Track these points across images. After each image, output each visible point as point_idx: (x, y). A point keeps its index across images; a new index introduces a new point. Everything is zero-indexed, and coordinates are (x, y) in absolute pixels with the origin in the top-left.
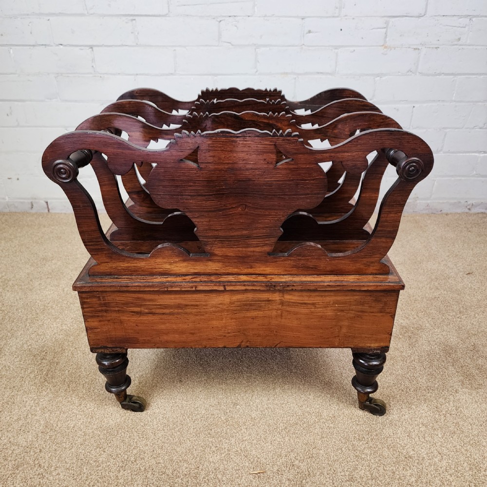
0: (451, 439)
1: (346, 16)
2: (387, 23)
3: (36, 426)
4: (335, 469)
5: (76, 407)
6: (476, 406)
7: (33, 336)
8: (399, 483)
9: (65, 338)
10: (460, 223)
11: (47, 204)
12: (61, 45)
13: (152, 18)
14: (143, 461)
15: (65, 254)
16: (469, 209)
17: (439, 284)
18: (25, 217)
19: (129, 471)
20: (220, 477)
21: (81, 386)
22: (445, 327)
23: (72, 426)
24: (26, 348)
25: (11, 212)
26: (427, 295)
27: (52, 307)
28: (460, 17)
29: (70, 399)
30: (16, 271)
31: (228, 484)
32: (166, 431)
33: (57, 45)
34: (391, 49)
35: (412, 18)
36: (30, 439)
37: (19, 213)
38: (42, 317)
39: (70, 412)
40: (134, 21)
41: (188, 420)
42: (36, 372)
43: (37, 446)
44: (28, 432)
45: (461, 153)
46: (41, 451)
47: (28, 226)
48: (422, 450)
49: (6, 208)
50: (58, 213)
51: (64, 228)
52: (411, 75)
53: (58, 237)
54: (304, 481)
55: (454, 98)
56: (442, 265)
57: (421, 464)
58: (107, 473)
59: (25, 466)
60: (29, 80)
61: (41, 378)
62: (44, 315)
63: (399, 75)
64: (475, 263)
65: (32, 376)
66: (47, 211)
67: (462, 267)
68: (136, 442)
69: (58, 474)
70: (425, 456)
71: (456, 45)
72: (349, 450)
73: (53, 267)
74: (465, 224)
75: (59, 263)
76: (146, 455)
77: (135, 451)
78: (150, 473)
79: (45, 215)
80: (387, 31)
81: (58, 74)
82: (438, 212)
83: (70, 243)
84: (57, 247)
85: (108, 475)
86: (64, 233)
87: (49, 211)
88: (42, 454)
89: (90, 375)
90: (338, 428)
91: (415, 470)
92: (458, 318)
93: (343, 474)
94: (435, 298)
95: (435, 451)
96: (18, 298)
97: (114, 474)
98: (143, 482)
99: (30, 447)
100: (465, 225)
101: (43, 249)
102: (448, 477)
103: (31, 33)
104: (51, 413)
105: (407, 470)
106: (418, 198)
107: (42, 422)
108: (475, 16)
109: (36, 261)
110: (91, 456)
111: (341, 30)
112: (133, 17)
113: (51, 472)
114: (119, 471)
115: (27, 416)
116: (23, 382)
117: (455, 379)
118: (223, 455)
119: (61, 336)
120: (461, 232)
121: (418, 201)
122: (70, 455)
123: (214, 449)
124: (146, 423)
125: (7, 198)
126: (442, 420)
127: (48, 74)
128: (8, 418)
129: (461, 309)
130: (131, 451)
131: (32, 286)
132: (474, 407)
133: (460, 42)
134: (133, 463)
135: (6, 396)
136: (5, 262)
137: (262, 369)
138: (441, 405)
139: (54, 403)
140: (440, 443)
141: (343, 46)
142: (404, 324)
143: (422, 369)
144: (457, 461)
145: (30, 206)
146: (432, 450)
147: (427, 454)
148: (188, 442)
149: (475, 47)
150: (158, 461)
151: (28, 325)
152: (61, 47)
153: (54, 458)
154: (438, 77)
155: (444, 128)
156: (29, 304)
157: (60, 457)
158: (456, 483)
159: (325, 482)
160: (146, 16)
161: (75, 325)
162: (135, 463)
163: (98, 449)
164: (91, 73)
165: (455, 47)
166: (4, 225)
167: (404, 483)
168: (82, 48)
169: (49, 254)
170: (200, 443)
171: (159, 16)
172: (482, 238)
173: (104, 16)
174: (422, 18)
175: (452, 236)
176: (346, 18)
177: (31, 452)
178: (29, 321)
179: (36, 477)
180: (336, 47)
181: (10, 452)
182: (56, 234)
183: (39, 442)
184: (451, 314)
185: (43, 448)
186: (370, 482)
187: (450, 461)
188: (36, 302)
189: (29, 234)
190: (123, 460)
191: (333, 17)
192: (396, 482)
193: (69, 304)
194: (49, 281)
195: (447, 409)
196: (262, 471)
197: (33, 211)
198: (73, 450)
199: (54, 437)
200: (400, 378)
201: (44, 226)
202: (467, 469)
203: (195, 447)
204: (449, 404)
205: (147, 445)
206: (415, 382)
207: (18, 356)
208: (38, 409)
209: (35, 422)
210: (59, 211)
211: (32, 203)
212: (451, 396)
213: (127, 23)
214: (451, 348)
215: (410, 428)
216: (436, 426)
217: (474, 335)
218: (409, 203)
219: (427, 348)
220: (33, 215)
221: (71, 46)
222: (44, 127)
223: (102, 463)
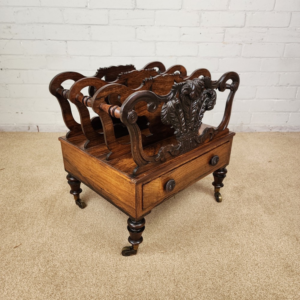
0: (258, 236)
1: (203, 26)
2: (224, 30)
3: (47, 234)
4: (201, 250)
5: (67, 226)
6: (271, 222)
7: (39, 193)
8: (232, 255)
9: (57, 194)
10: (266, 137)
11: (38, 127)
12: (50, 40)
13: (99, 26)
14: (104, 248)
15: (51, 153)
16: (271, 130)
17: (254, 167)
18: (25, 134)
19: (98, 253)
21: (68, 216)
22: (257, 187)
23: (66, 234)
24: (36, 199)
25: (17, 132)
26: (247, 172)
27: (47, 180)
28: (263, 27)
29: (63, 222)
30: (24, 162)
32: (115, 235)
33: (47, 40)
34: (227, 44)
35: (238, 28)
36: (45, 240)
37: (22, 132)
38: (43, 184)
39: (64, 228)
40: (90, 28)
42: (43, 210)
43: (49, 243)
44: (43, 237)
45: (266, 99)
46: (51, 245)
47: (27, 139)
48: (244, 241)
49: (14, 130)
50: (44, 133)
51: (48, 140)
52: (238, 58)
54: (186, 255)
55: (260, 70)
56: (256, 158)
57: (243, 247)
59: (44, 252)
60: (31, 59)
61: (46, 212)
63: (232, 58)
64: (273, 156)
65: (41, 212)
66: (37, 131)
67: (266, 159)
68: (100, 241)
69: (62, 255)
71: (261, 42)
72: (208, 242)
73: (45, 160)
74: (268, 137)
75: (48, 158)
76: (105, 246)
77: (100, 244)
78: (109, 253)
79: (37, 133)
80: (224, 35)
81: (47, 55)
82: (254, 131)
83: (53, 148)
84: (45, 149)
85: (87, 254)
86: (49, 143)
87: (39, 131)
88: (52, 247)
90: (202, 232)
91: (241, 250)
92: (263, 182)
93: (205, 252)
94: (252, 173)
96: (28, 175)
97: (90, 254)
98: (106, 257)
99: (45, 243)
101: (38, 151)
102: (256, 252)
103: (33, 33)
104: (54, 228)
105: (236, 250)
106: (243, 123)
107: (50, 233)
108: (270, 27)
109: (35, 157)
111: (201, 34)
112: (89, 25)
113: (58, 254)
114: (93, 253)
115: (41, 230)
116: (37, 215)
117: (261, 210)
118: (145, 245)
119: (54, 193)
120: (266, 141)
121: (243, 126)
122: (67, 247)
124: (104, 232)
125: (15, 124)
126: (254, 228)
127: (42, 55)
128: (32, 231)
129: (265, 178)
131: (34, 169)
133: (263, 41)
135: (29, 221)
136: (18, 158)
137: (162, 207)
139: (55, 224)
140: (253, 238)
141: (202, 42)
142: (235, 186)
143: (244, 206)
144: (261, 245)
145: (28, 128)
146: (249, 241)
147: (246, 243)
149: (271, 43)
151: (35, 188)
152: (50, 41)
153: (58, 248)
154: (252, 59)
155: (256, 86)
156: (34, 178)
157: (61, 247)
158: (260, 255)
159: (196, 255)
160: (96, 25)
161: (61, 188)
162: (100, 249)
163: (81, 244)
164: (65, 55)
165: (260, 43)
166: (14, 139)
167: (235, 255)
168: (61, 42)
169: (42, 153)
171: (104, 25)
172: (277, 144)
173: (74, 25)
174: (243, 28)
175: (261, 144)
176: (203, 27)
177: (46, 246)
178: (36, 186)
179: (50, 256)
180: (198, 43)
181: (35, 246)
182: (44, 143)
183: (50, 241)
184: (260, 181)
187: (257, 246)
188: (38, 177)
189: (29, 143)
190: (94, 248)
191: (196, 27)
193: (56, 178)
194: (43, 167)
195: (256, 224)
196: (165, 251)
197: (30, 131)
198: (68, 244)
199: (57, 239)
200: (233, 210)
201: (37, 139)
202: (266, 249)
204: (258, 221)
205: (106, 242)
206: (241, 212)
207: (32, 203)
208: (47, 227)
209: (46, 233)
210: (45, 132)
211: (29, 127)
212: (258, 218)
213: (86, 28)
214: (259, 196)
215: (238, 232)
216: (251, 231)
217: (271, 190)
218: (238, 126)
219: (247, 197)
220: (30, 133)
221: (54, 40)
222: (38, 84)
223: (84, 249)
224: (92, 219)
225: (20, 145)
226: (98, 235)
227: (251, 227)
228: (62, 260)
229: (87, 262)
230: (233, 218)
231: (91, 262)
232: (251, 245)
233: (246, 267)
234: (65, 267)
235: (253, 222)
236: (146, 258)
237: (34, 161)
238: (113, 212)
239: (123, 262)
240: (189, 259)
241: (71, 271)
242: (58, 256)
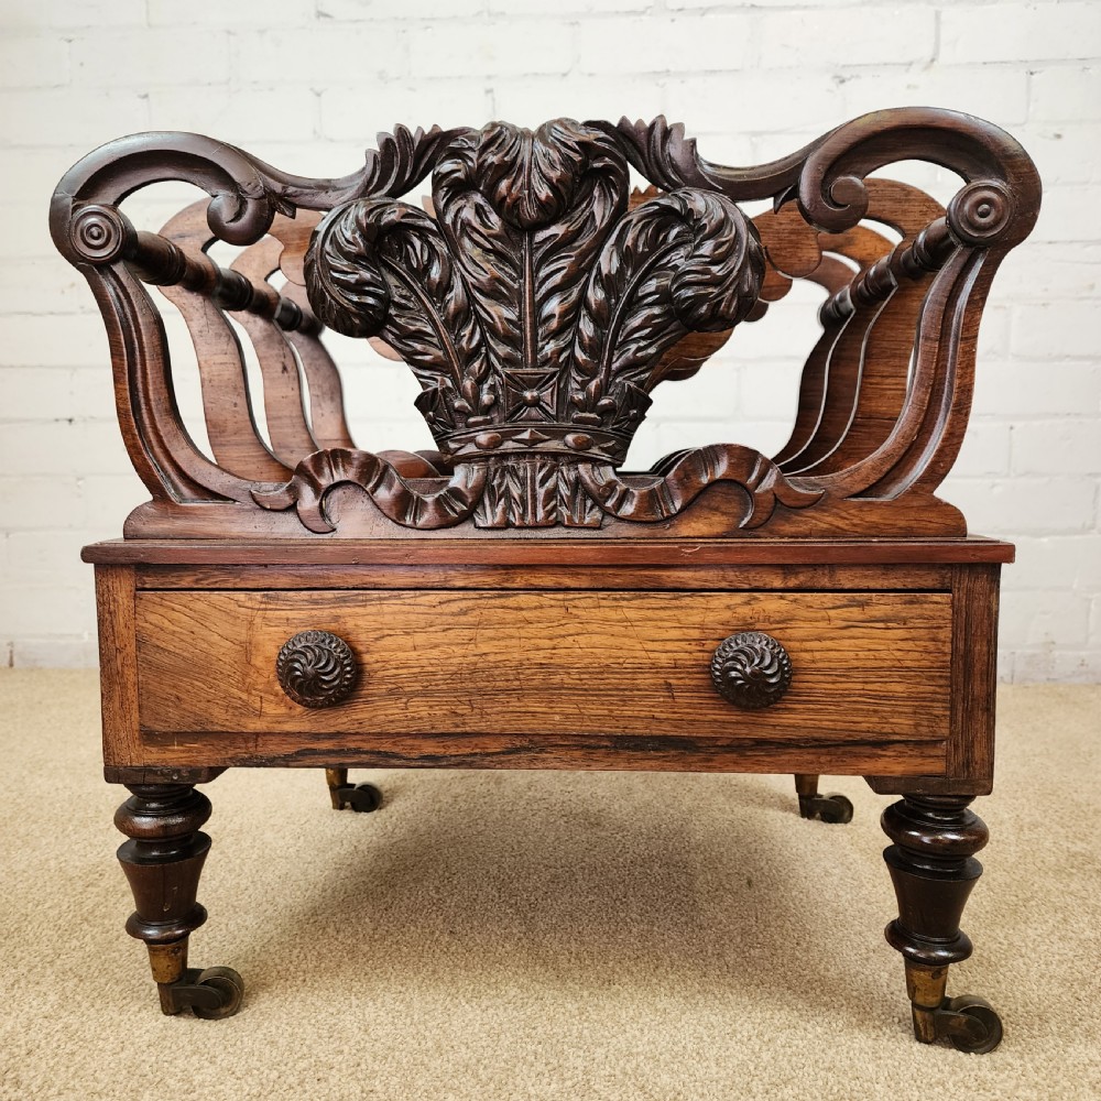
3: (34, 1003)
14: (323, 1084)
32: (399, 1026)
41: (467, 1006)
43: (22, 1042)
46: (29, 1053)
76: (334, 1072)
77: (302, 1064)
88: (33, 1060)
115: (13, 985)
116: (25, 924)
118: (569, 1083)
122: (112, 1065)
123: (540, 1067)
130: (290, 1064)
134: (291, 1088)
153: (63, 1069)
154: (1057, 363)
157: (82, 1067)
162: (299, 1089)
163: (195, 1058)
165: (1087, 301)
170: (499, 1052)
183: (32, 1034)
190: (264, 1081)
198: (123, 1055)
203: (486, 1061)
205: (342, 1052)
207: (28, 880)
208: (49, 973)
223: (201, 1085)
224: (296, 952)
226: (305, 1022)
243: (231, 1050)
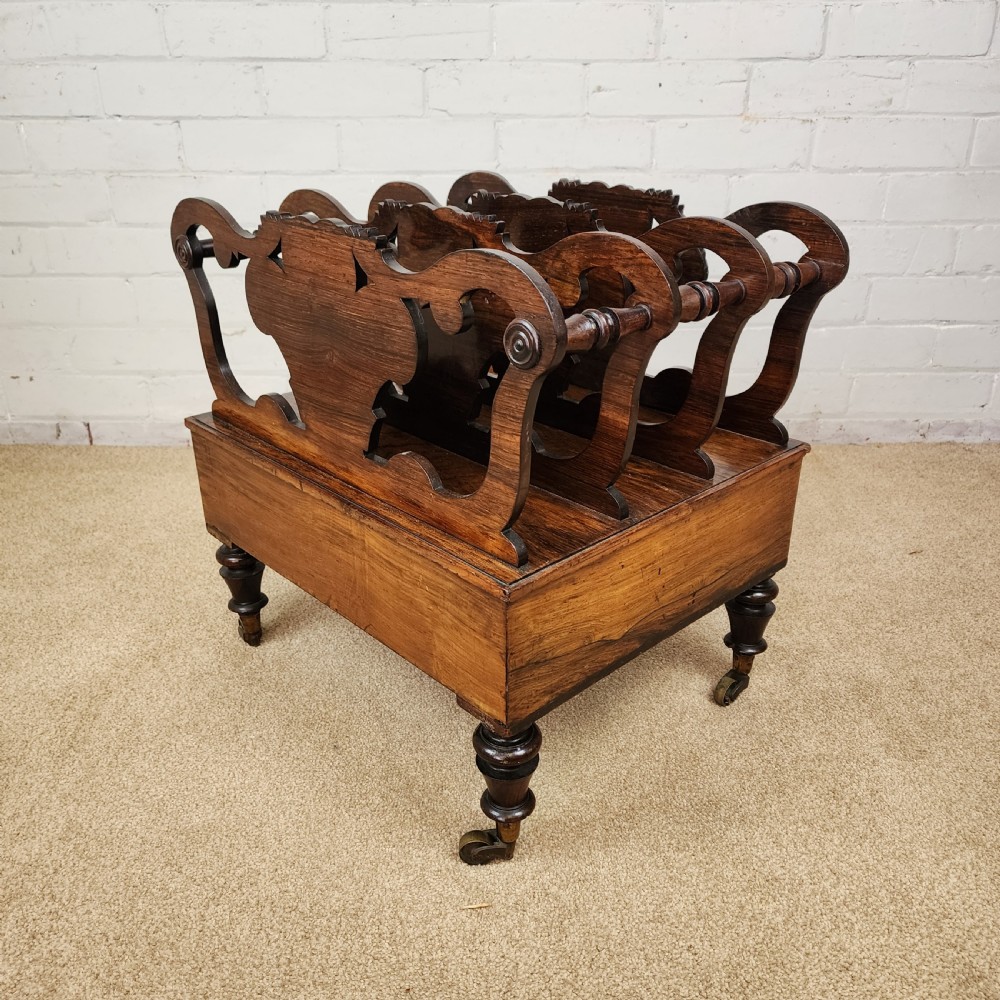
0: (859, 847)
1: (669, 58)
2: (748, 71)
3: (50, 827)
4: (627, 901)
5: (129, 795)
6: (912, 789)
7: (50, 668)
8: (751, 926)
9: (113, 671)
10: (904, 461)
11: (89, 429)
12: (119, 116)
13: (294, 63)
14: (255, 888)
15: (121, 519)
16: (923, 435)
17: (855, 571)
18: (44, 454)
19: (226, 907)
20: (403, 915)
21: (141, 757)
22: (861, 649)
23: (120, 827)
24: (36, 689)
25: (17, 445)
26: (829, 591)
27: (89, 616)
28: (890, 58)
29: (117, 780)
30: (21, 552)
31: (418, 927)
32: (302, 835)
33: (111, 117)
34: (757, 122)
35: (797, 62)
36: (37, 850)
37: (32, 446)
38: (70, 634)
39: (115, 803)
40: (260, 70)
41: (346, 815)
42: (53, 733)
43: (48, 862)
44: (34, 838)
45: (903, 323)
46: (56, 871)
47: (49, 469)
48: (801, 868)
49: (8, 437)
50: (110, 447)
51: (121, 474)
52: (798, 171)
53: (107, 489)
54: (566, 922)
55: (883, 216)
56: (863, 537)
57: (797, 892)
58: (183, 910)
59: (25, 898)
60: (55, 185)
61: (62, 742)
62: (74, 630)
63: (775, 172)
64: (929, 533)
65: (45, 738)
66: (87, 442)
67: (902, 541)
68: (243, 856)
70: (804, 877)
71: (885, 112)
72: (658, 867)
73: (96, 544)
74: (914, 462)
75: (108, 537)
76: (261, 877)
77: (240, 871)
78: (267, 909)
79: (84, 450)
80: (748, 87)
81: (111, 172)
82: (860, 441)
83: (131, 500)
84: (104, 507)
85: (185, 913)
86: (120, 482)
87: (91, 442)
88: (58, 877)
89: (158, 737)
90: (639, 828)
91: (785, 902)
92: (888, 632)
93: (642, 909)
94: (845, 596)
95: (826, 870)
96: (24, 601)
97: (198, 911)
98: (254, 924)
99: (35, 864)
100: (913, 466)
101: (77, 511)
102: (848, 915)
103: (61, 94)
104: (79, 804)
105: (767, 902)
106: (820, 413)
107: (61, 821)
108: (919, 58)
109: (61, 533)
110: (153, 880)
111: (660, 85)
112: (257, 62)
113: (74, 909)
114: (207, 907)
115: (31, 811)
116: (27, 750)
117: (873, 742)
118: (411, 878)
119: (105, 668)
120: (905, 476)
121: (821, 421)
122: (114, 878)
123: (393, 866)
124: (265, 820)
125: (9, 416)
126: (843, 815)
127: (93, 173)
129: (895, 617)
130: (232, 872)
131: (51, 577)
132: (907, 790)
133: (891, 108)
134: (234, 891)
138: (843, 787)
139: (86, 787)
140: (835, 855)
141: (664, 117)
142: (780, 644)
143: (810, 723)
144: (866, 886)
145: (55, 432)
146: (820, 867)
147: (810, 873)
148: (345, 854)
149: (920, 116)
150: (284, 889)
151: (41, 648)
152: (119, 120)
153: (81, 884)
154: (851, 174)
155: (866, 274)
156: (44, 610)
157: (94, 882)
158: (862, 925)
159: (606, 923)
160: (283, 59)
162: (239, 892)
163: (168, 868)
164: (177, 171)
165: (883, 116)
167: (762, 925)
168: (159, 121)
169: (89, 520)
170: (367, 856)
171: (309, 60)
172: (945, 487)
173: (203, 61)
174: (816, 62)
175: (887, 486)
176: (668, 61)
177: (38, 873)
178: (43, 641)
179: (44, 917)
180: (652, 119)
182: (104, 484)
183: (54, 855)
184: (874, 626)
185: (61, 866)
186: (695, 924)
187: (853, 887)
188: (59, 607)
189: (50, 484)
190: (216, 887)
191: (644, 60)
192: (745, 923)
193: (123, 610)
194: (85, 568)
195: (854, 795)
196: (485, 905)
197: (61, 442)
198: (119, 870)
199: (82, 847)
200: (766, 740)
201: (82, 471)
202: (886, 901)
204: (859, 786)
205: (264, 860)
206: (794, 746)
208: (54, 798)
209: (47, 820)
210: (114, 444)
211: (58, 426)
212: (863, 772)
213: (245, 73)
214: (870, 685)
215: (779, 829)
216: (831, 825)
217: (917, 663)
218: (804, 423)
219: (823, 686)
220: (60, 450)
221: (137, 117)
222: (84, 275)
223: (175, 892)
224: (227, 769)
225: (18, 490)
226: (238, 834)
227: (833, 807)
228: (87, 932)
229: (178, 944)
230: (764, 772)
231: (195, 944)
232: (827, 885)
233: (802, 978)
234: (94, 962)
235: (838, 788)
236: (410, 931)
237: (54, 547)
238: (308, 744)
239: (318, 947)
240: (577, 940)
241: (111, 980)
242: (75, 919)
243: (191, 860)
